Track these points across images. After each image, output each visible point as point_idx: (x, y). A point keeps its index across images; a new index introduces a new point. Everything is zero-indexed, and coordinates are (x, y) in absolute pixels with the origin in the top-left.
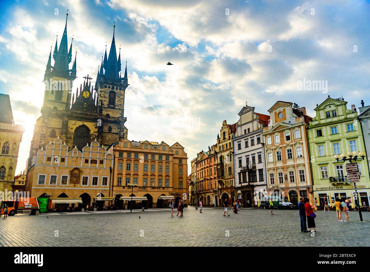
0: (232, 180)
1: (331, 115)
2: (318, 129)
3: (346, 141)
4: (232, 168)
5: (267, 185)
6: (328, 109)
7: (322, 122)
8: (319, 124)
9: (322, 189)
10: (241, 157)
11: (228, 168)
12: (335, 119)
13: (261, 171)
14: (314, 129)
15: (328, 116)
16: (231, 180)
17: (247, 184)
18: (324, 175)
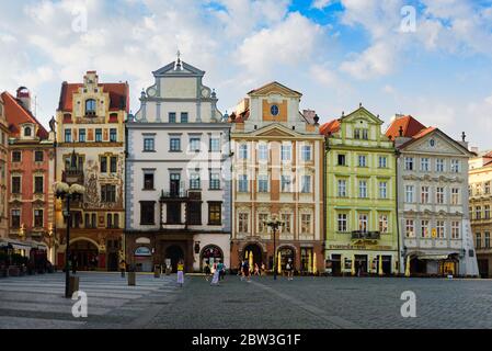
0: (116, 215)
1: (361, 137)
2: (341, 152)
3: (376, 180)
4: (117, 187)
5: (231, 233)
6: (358, 125)
7: (348, 142)
8: (343, 145)
9: (338, 248)
10: (155, 169)
11: (102, 187)
12: (365, 144)
13: (215, 205)
14: (334, 151)
15: (357, 136)
16: (109, 215)
17: (183, 227)
18: (342, 226)
